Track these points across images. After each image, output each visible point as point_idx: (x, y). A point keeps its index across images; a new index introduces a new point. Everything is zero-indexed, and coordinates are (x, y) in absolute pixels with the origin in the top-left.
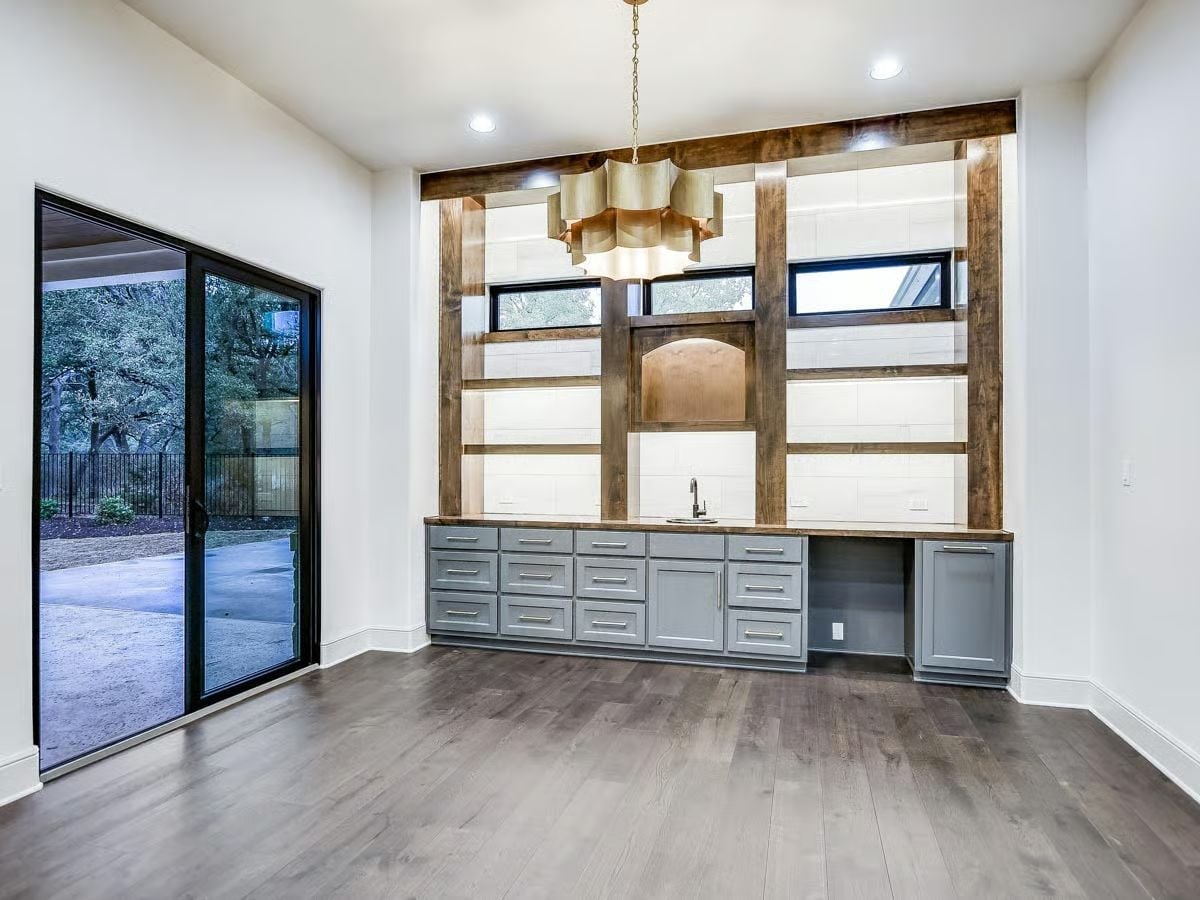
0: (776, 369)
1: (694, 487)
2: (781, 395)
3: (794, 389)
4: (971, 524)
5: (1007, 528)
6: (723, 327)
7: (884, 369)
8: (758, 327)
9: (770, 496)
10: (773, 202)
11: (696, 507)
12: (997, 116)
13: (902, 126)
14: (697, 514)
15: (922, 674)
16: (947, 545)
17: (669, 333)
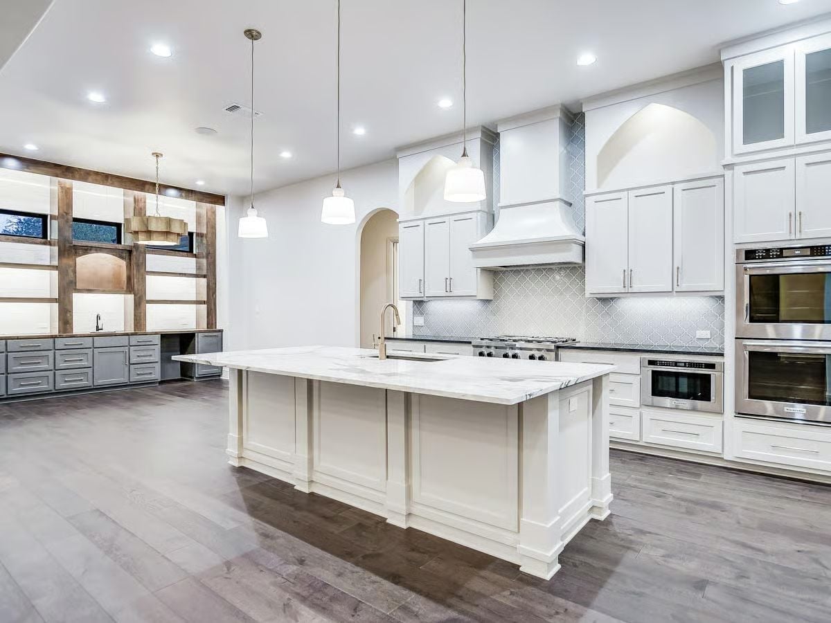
0: (142, 271)
1: (98, 317)
2: (144, 280)
3: (149, 278)
4: (208, 328)
5: (218, 328)
6: (118, 251)
7: (180, 274)
8: (134, 253)
9: (139, 319)
10: (141, 205)
11: (97, 327)
12: (219, 199)
13: (193, 195)
14: (98, 329)
15: (197, 378)
16: (206, 334)
17: (91, 250)
